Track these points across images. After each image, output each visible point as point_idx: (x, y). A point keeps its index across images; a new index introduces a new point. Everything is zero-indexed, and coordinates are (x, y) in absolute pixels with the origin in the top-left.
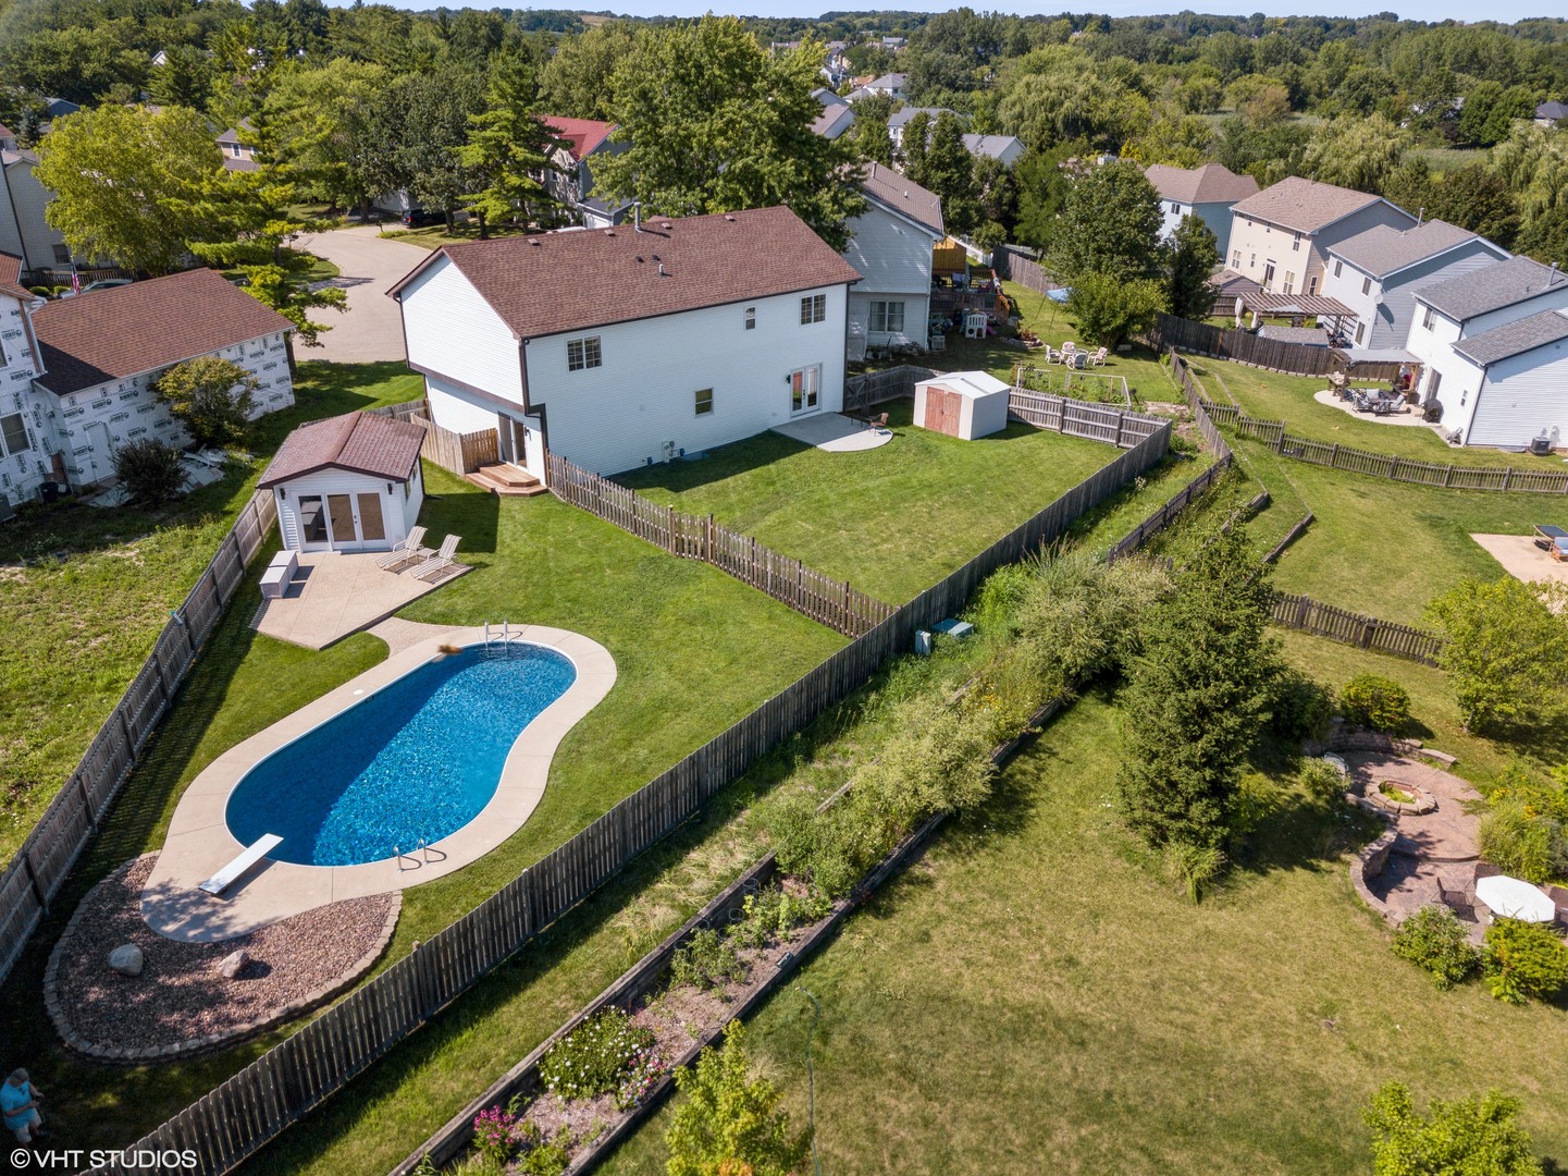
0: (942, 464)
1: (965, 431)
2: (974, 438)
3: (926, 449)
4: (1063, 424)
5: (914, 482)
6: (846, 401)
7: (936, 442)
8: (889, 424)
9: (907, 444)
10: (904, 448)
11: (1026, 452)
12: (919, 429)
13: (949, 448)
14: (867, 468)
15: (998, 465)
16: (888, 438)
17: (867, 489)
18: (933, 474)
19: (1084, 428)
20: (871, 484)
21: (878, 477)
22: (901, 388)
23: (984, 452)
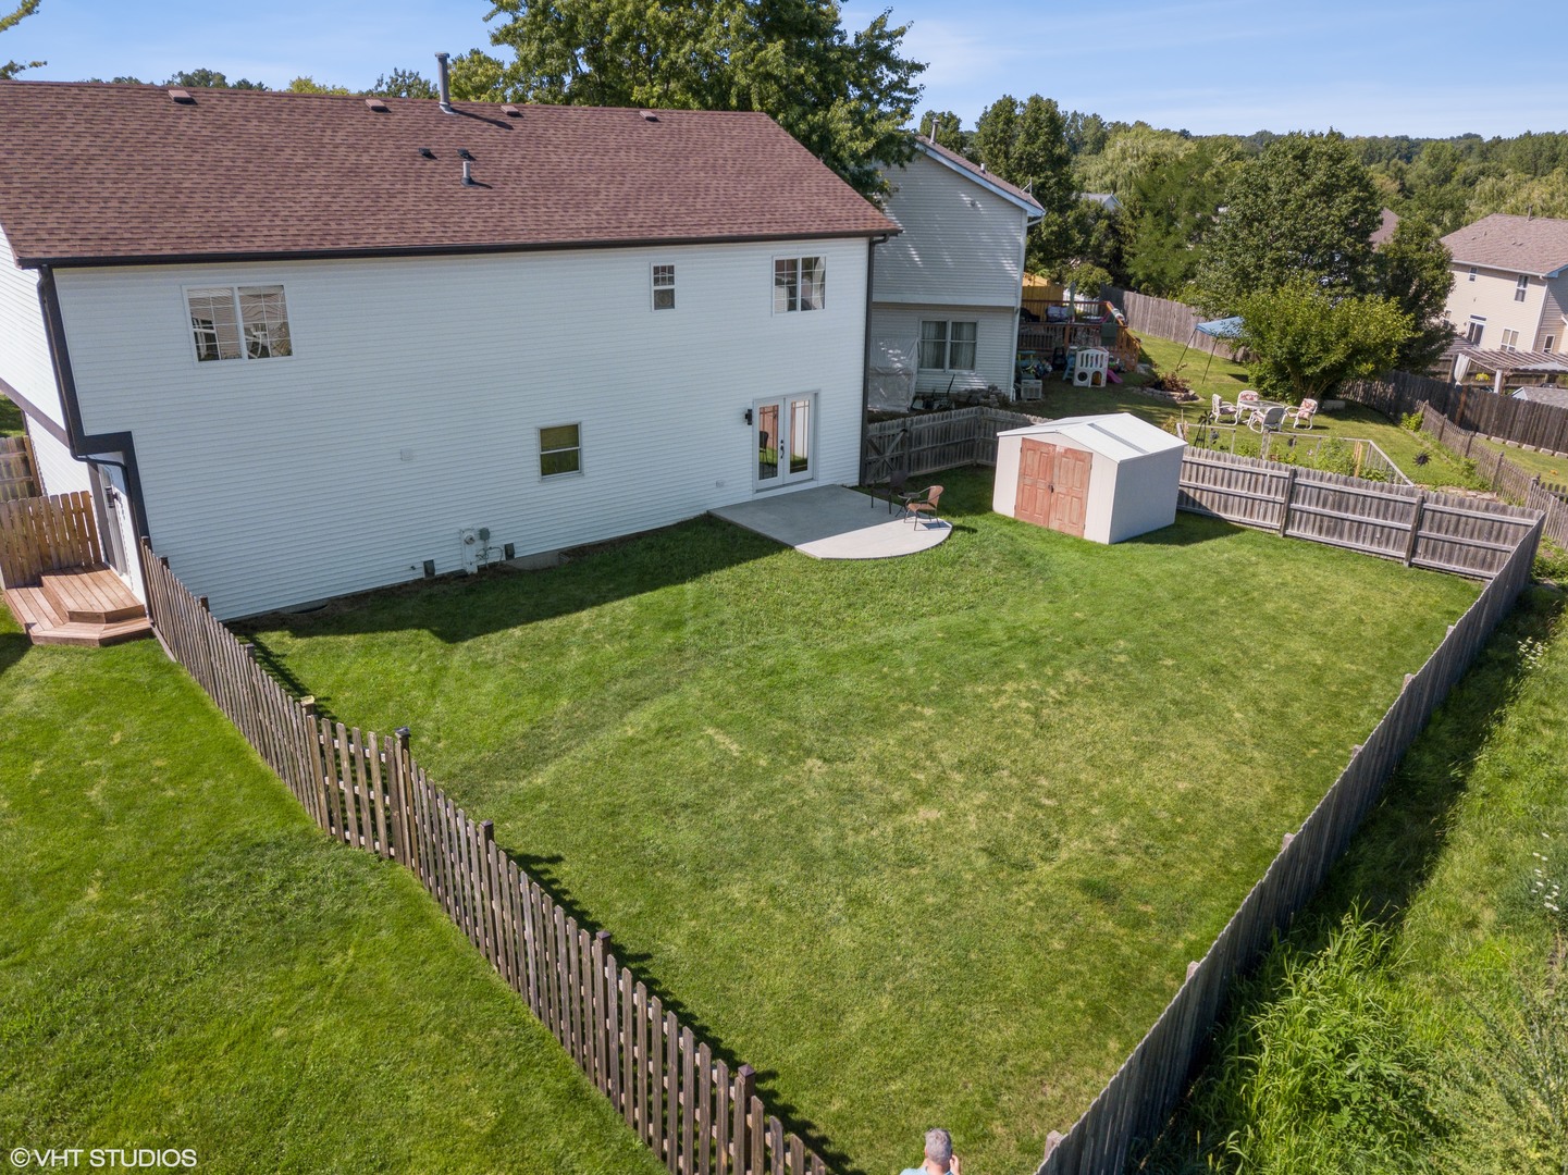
0: (1056, 593)
1: (1098, 526)
2: (1118, 540)
3: (1021, 560)
4: (1288, 517)
5: (998, 633)
6: (865, 466)
7: (1040, 546)
8: (944, 509)
9: (981, 547)
10: (974, 555)
11: (1227, 572)
12: (1004, 520)
13: (1066, 558)
14: (893, 596)
15: (1177, 598)
16: (942, 534)
17: (889, 645)
18: (1037, 614)
19: (1335, 527)
20: (898, 632)
21: (915, 617)
22: (969, 448)
23: (1140, 568)
